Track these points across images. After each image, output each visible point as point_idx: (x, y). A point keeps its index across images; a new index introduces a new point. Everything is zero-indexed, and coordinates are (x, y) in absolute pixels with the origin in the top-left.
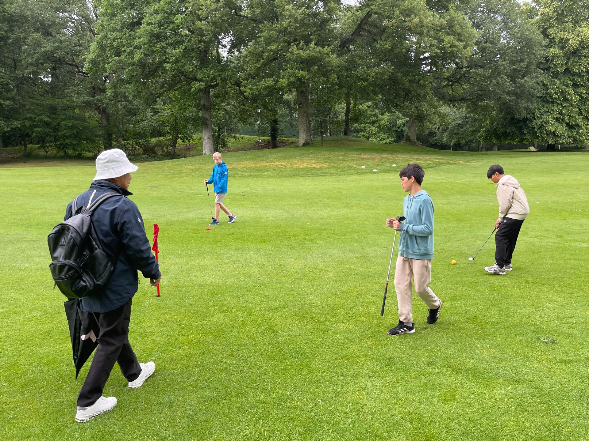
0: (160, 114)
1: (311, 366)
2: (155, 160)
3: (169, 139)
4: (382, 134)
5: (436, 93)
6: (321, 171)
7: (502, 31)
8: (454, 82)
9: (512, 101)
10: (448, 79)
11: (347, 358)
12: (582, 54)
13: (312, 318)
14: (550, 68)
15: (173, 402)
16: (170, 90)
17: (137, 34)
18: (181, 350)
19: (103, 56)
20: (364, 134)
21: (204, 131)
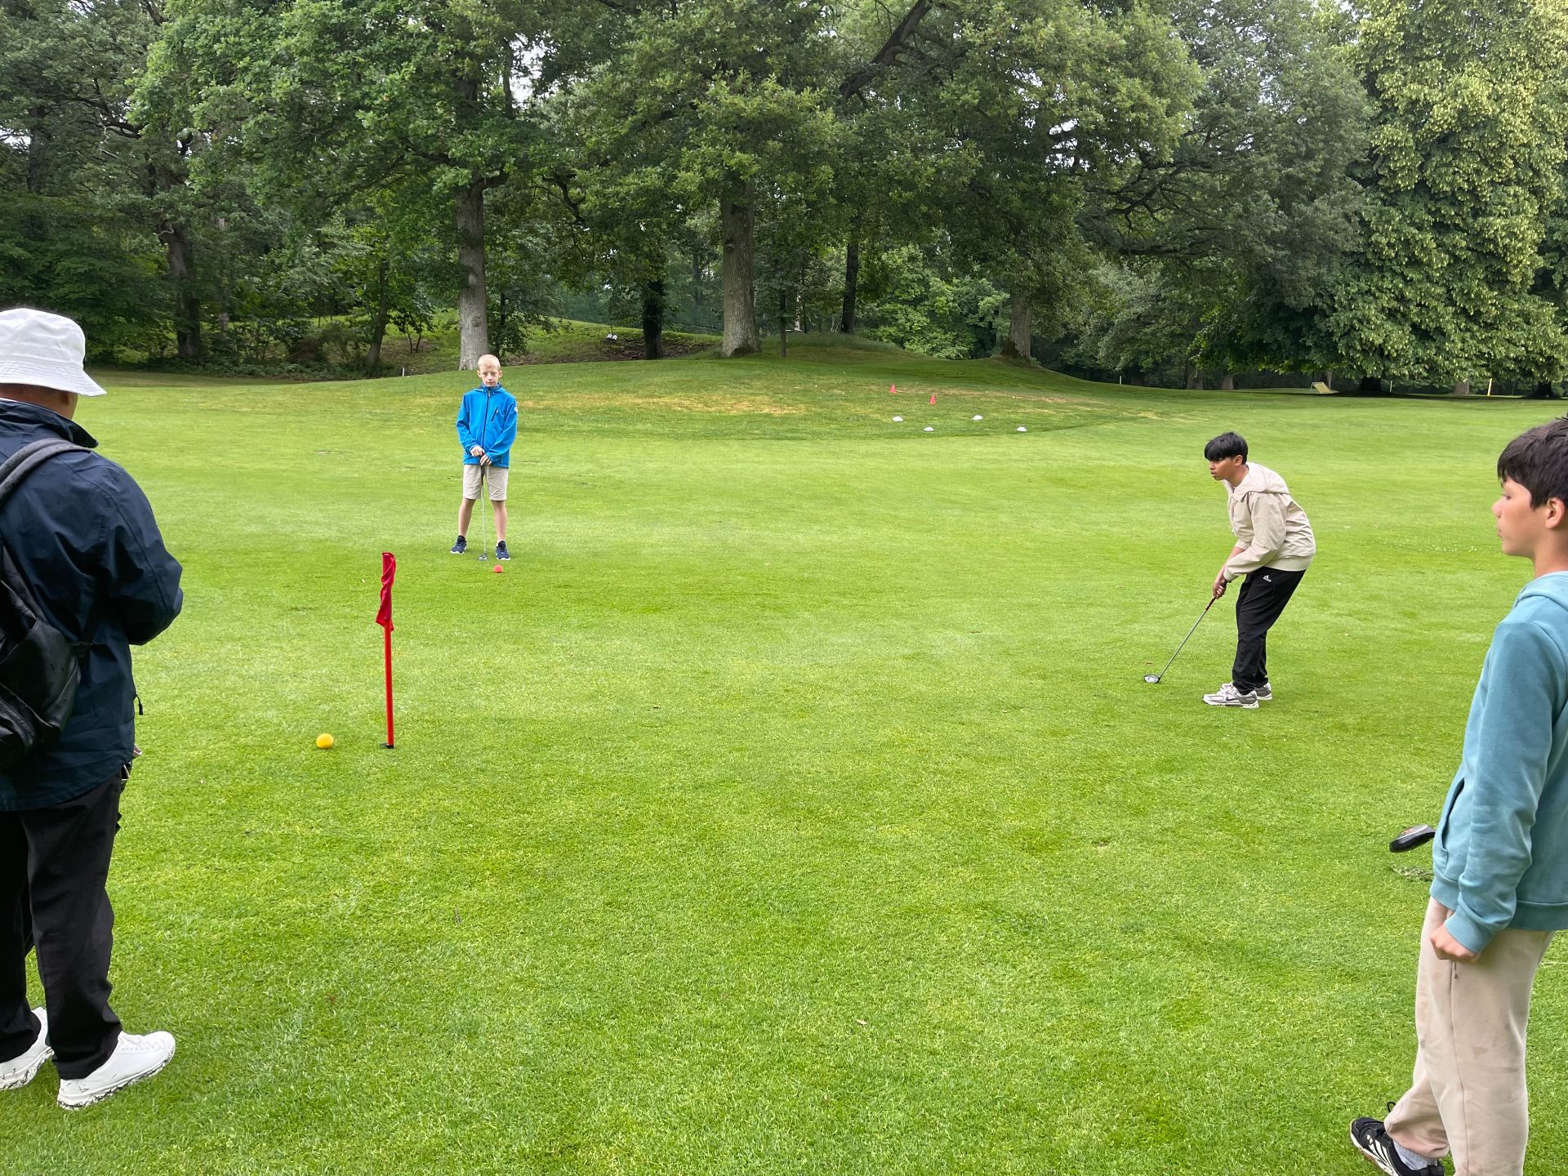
0: (336, 251)
1: (827, 933)
2: (323, 379)
3: (363, 323)
4: (938, 334)
5: (1088, 230)
6: (786, 427)
7: (1263, 74)
8: (1134, 204)
9: (1281, 261)
10: (1118, 195)
11: (914, 913)
12: (1461, 144)
13: (811, 812)
14: (1381, 177)
15: (478, 1025)
16: (369, 187)
17: (283, 24)
18: (475, 890)
19: (183, 80)
20: (892, 330)
21: (464, 302)
